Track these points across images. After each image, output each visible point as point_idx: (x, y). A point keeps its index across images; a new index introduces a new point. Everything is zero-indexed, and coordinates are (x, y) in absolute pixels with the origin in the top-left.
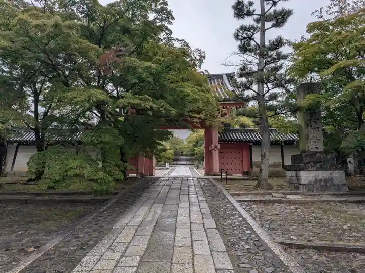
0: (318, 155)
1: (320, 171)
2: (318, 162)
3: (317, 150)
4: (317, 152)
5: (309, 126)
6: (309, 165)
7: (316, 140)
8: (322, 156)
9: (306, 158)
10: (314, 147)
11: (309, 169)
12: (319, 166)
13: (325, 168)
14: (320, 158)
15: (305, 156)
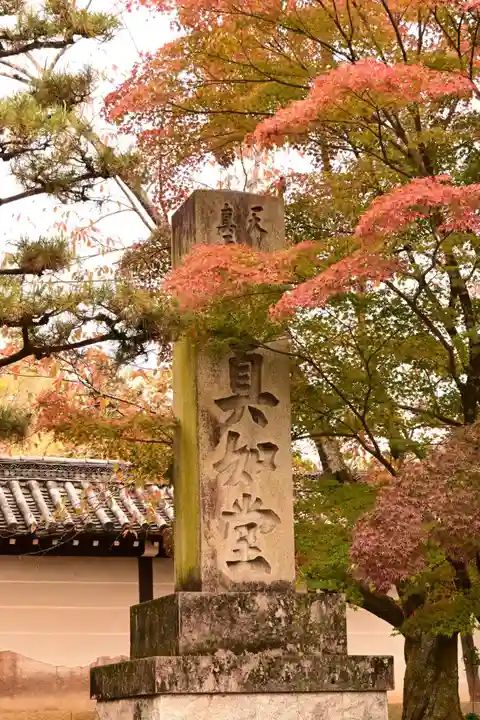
0: (262, 602)
1: (264, 699)
2: (255, 648)
3: (257, 575)
4: (256, 588)
5: (224, 437)
6: (205, 662)
7: (255, 517)
8: (280, 613)
9: (192, 619)
10: (246, 559)
11: (201, 687)
12: (259, 670)
13: (288, 677)
14: (271, 624)
15: (188, 610)
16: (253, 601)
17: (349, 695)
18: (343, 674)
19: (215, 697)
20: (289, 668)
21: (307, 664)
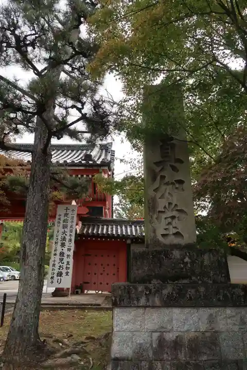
0: (177, 254)
1: (176, 311)
3: (176, 241)
8: (187, 259)
9: (139, 263)
10: (171, 233)
11: (138, 303)
12: (172, 293)
13: (190, 297)
14: (182, 266)
15: (136, 258)
16: (172, 253)
17: (230, 308)
18: (225, 296)
19: (147, 309)
20: (191, 292)
21: (202, 289)
